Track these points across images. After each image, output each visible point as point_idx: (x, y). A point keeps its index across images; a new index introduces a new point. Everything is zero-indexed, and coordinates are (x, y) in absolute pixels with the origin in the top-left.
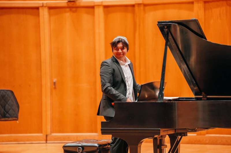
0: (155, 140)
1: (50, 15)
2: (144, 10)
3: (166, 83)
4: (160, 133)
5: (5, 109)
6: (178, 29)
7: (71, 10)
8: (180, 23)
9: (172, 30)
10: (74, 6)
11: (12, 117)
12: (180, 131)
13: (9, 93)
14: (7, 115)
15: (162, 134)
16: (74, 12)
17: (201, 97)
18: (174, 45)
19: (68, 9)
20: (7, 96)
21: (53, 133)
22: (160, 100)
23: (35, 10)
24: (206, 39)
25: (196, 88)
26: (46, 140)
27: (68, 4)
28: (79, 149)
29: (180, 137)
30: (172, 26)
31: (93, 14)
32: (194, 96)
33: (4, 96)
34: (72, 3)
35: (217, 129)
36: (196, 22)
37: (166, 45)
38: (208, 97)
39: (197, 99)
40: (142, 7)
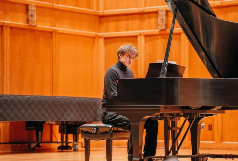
1: (146, 42)
10: (165, 33)
16: (164, 38)
19: (160, 37)
27: (160, 32)
31: (180, 40)
34: (163, 31)
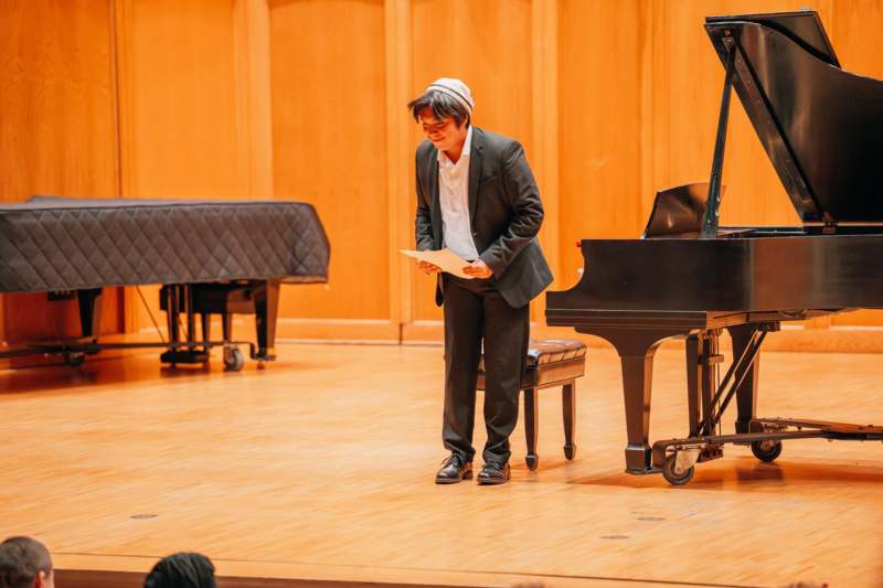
0: (692, 341)
3: (725, 187)
4: (704, 323)
5: (294, 254)
6: (762, 37)
8: (768, 22)
9: (746, 40)
11: (311, 274)
12: (760, 319)
13: (304, 210)
14: (301, 269)
15: (711, 324)
17: (822, 224)
18: (748, 81)
20: (298, 218)
21: (418, 318)
22: (708, 233)
24: (839, 66)
25: (807, 201)
26: (401, 339)
29: (759, 334)
30: (745, 28)
32: (800, 224)
33: (293, 217)
35: (862, 312)
36: (812, 17)
37: (728, 82)
38: (840, 224)
39: (810, 231)
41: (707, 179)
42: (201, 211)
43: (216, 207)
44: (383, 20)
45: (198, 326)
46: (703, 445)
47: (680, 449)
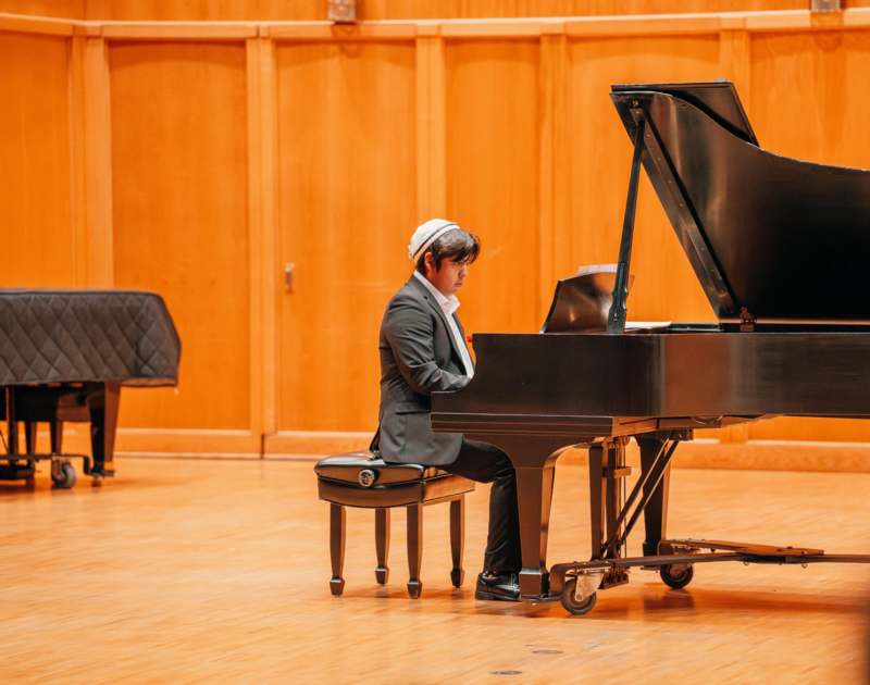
0: (596, 449)
1: (278, 63)
2: (569, 54)
3: (634, 277)
4: (610, 429)
5: (138, 352)
6: (673, 109)
7: (343, 50)
8: (681, 93)
9: (656, 111)
10: (354, 36)
11: (158, 376)
12: (670, 426)
13: (148, 300)
14: (146, 369)
15: (615, 433)
16: (351, 56)
17: (739, 321)
18: (659, 159)
19: (334, 48)
20: (143, 311)
21: (284, 428)
22: (614, 328)
23: (233, 49)
24: (757, 144)
25: (723, 295)
26: (263, 452)
27: (334, 32)
28: (364, 474)
29: (671, 443)
30: (655, 100)
31: (412, 64)
32: (716, 321)
33: (138, 310)
34: (349, 28)
35: (781, 419)
36: (727, 88)
37: (637, 158)
38: (759, 322)
39: (726, 328)
40: (562, 46)
41: (613, 268)
42: (27, 301)
43: (45, 296)
44: (245, 86)
45: (22, 437)
46: (607, 569)
47: (581, 573)
